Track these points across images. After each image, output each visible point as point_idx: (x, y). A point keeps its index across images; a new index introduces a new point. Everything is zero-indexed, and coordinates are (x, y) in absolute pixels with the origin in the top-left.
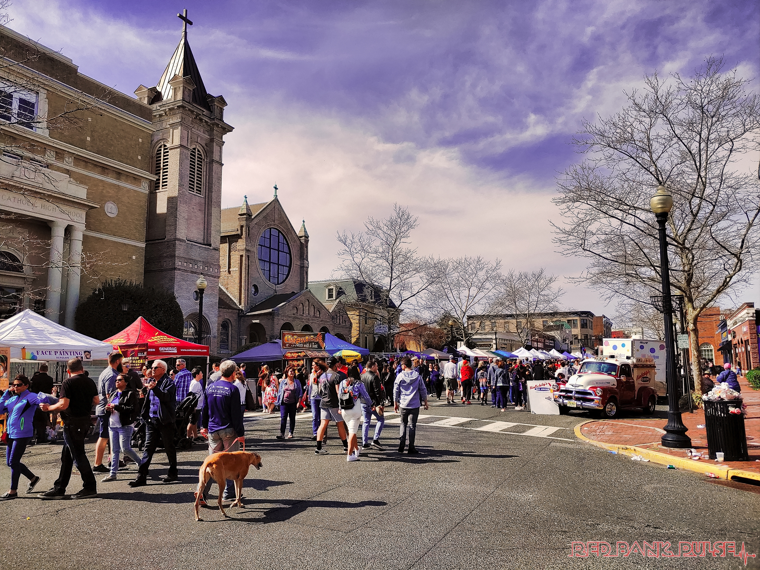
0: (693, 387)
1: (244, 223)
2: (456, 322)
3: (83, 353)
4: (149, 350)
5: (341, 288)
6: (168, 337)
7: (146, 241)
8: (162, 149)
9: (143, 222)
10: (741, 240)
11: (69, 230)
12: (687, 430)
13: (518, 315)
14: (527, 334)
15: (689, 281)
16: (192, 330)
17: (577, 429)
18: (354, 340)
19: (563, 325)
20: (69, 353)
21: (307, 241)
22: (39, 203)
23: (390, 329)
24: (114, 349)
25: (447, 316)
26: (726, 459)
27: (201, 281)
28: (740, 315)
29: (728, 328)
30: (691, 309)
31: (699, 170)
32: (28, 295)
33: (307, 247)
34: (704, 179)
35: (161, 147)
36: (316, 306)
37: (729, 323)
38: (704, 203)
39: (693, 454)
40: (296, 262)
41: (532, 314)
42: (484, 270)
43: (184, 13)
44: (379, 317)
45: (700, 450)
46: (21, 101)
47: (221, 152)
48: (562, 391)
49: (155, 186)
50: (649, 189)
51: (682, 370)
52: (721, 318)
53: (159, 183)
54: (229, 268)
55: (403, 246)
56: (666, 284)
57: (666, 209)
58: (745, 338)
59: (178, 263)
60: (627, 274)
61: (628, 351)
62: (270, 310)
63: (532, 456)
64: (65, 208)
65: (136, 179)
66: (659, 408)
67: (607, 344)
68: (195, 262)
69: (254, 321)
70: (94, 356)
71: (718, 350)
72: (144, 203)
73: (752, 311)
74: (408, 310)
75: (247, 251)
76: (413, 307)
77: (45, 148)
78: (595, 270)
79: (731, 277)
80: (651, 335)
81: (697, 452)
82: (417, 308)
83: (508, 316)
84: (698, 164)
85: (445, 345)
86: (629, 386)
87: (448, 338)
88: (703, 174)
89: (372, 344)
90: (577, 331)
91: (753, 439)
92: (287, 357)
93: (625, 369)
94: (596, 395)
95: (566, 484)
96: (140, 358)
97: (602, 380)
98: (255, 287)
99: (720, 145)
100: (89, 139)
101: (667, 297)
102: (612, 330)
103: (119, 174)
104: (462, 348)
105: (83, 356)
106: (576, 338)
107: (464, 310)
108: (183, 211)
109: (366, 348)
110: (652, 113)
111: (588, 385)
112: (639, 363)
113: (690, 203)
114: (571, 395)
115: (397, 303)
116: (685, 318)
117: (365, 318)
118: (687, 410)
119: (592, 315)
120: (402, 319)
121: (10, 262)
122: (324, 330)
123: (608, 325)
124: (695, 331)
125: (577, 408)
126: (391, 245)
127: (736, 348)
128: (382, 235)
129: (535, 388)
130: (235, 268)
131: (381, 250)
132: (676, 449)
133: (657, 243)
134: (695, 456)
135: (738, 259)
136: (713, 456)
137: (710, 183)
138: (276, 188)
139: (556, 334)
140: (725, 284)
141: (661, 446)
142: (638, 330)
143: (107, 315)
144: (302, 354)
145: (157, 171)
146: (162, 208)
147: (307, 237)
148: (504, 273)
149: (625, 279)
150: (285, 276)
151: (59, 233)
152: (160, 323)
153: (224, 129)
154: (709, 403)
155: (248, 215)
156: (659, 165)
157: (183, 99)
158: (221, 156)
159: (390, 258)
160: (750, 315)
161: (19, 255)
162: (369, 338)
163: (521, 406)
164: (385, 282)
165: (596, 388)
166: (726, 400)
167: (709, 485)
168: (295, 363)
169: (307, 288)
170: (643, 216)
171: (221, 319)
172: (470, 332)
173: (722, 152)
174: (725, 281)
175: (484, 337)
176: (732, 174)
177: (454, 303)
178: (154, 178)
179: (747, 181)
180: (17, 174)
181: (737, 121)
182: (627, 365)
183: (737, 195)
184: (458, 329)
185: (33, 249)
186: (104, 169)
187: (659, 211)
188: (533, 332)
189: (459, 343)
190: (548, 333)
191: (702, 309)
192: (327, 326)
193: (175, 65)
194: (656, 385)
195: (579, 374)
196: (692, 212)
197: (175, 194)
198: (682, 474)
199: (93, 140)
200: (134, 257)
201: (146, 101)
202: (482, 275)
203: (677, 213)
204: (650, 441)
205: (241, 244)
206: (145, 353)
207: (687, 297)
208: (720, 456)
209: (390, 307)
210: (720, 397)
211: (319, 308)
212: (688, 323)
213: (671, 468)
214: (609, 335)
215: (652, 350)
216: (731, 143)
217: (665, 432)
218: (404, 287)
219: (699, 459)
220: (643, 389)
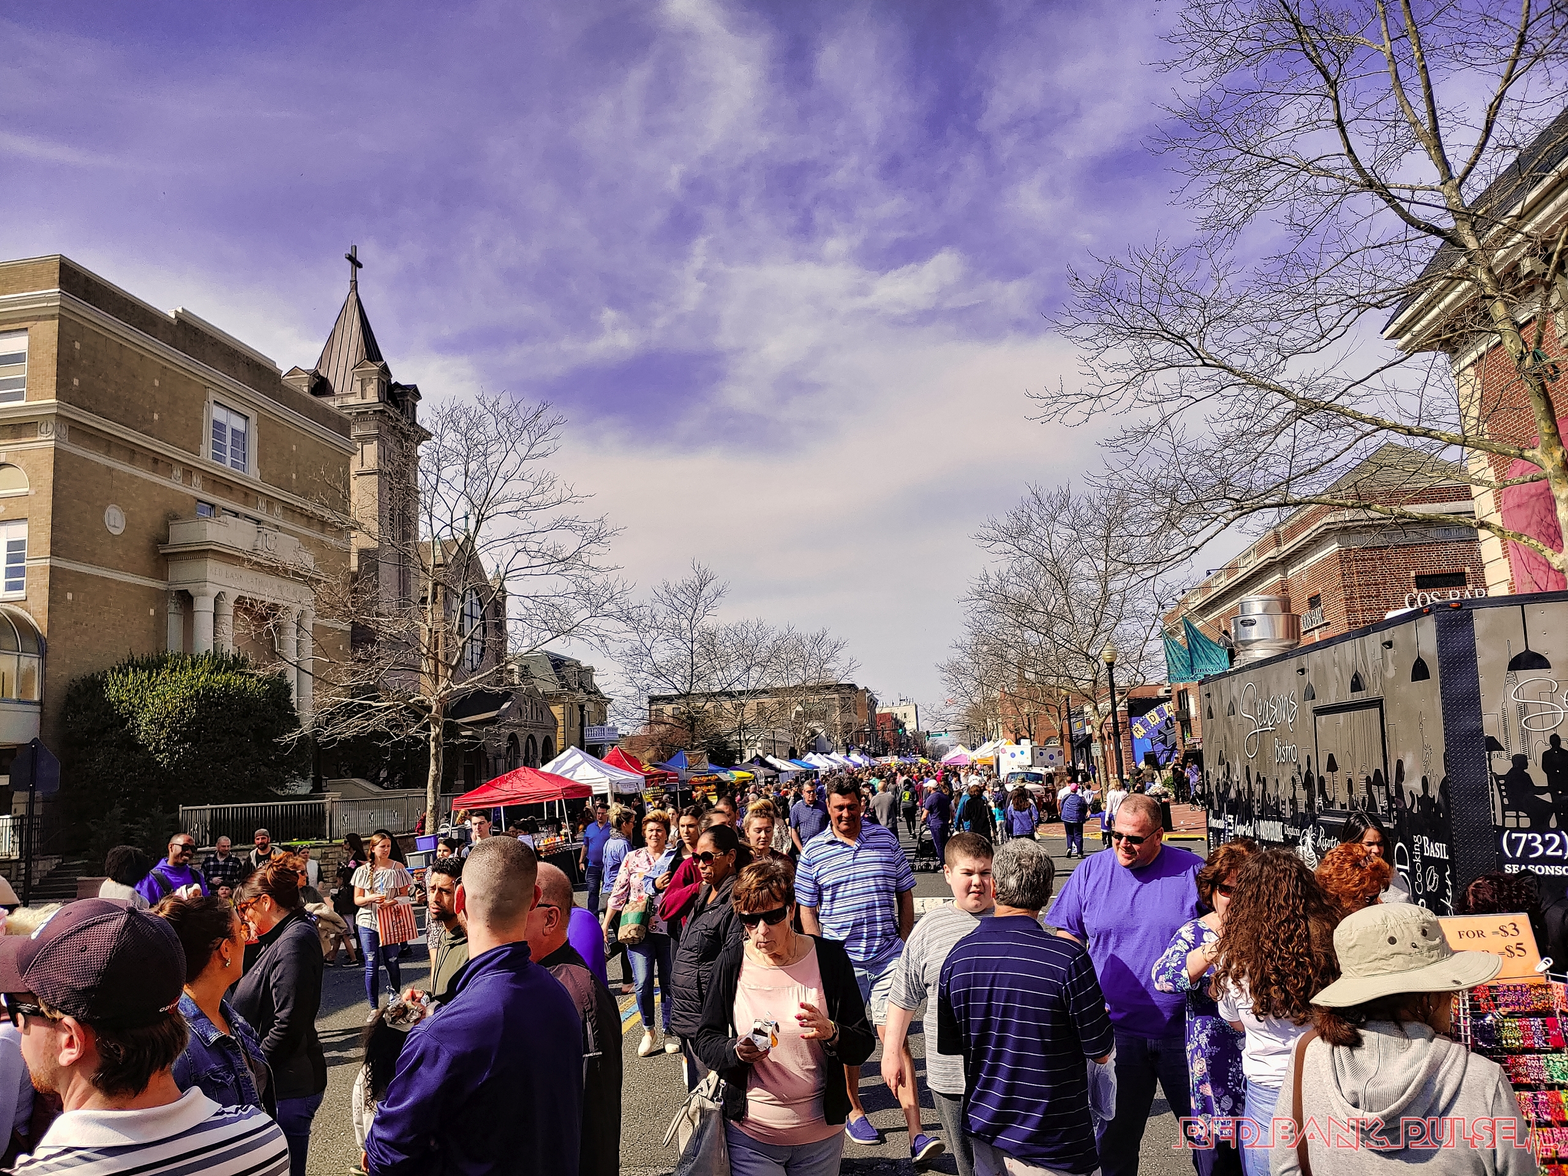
5: (526, 670)
22: (274, 583)
40: (491, 634)
46: (234, 432)
62: (491, 715)
64: (295, 586)
75: (446, 622)
100: (295, 477)
108: (383, 570)
150: (479, 657)
151: (292, 624)
155: (445, 566)
180: (258, 544)
187: (1108, 661)
197: (372, 544)
199: (297, 478)
200: (341, 647)
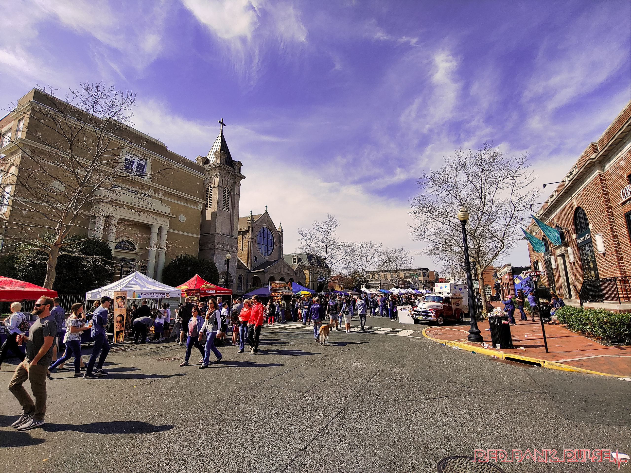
0: (482, 309)
1: (250, 225)
2: (360, 275)
3: (165, 294)
4: (201, 292)
5: (300, 258)
6: (211, 285)
7: (200, 234)
8: (209, 188)
9: (199, 225)
10: (503, 233)
11: (160, 229)
12: (480, 332)
13: (391, 271)
14: (396, 280)
15: (478, 254)
16: (223, 280)
17: (423, 331)
18: (307, 285)
19: (414, 276)
20: (158, 295)
21: (282, 234)
22: (145, 216)
23: (326, 279)
24: (182, 291)
25: (355, 272)
26: (502, 348)
27: (228, 255)
28: (503, 270)
29: (498, 277)
30: (479, 268)
31: (481, 198)
32: (138, 263)
33: (282, 237)
34: (484, 202)
35: (208, 186)
36: (287, 267)
37: (499, 274)
38: (484, 214)
39: (485, 345)
40: (277, 244)
41: (398, 270)
42: (374, 248)
43: (222, 120)
44: (320, 273)
45: (488, 343)
46: (138, 164)
47: (239, 189)
48: (415, 311)
49: (205, 206)
50: (457, 207)
51: (476, 299)
52: (495, 271)
53: (207, 205)
54: (242, 248)
55: (332, 236)
56: (467, 256)
57: (465, 218)
58: (507, 282)
59: (216, 246)
60: (447, 250)
61: (448, 289)
62: (263, 270)
63: (401, 347)
64: (158, 218)
65: (196, 203)
66: (465, 319)
67: (437, 286)
68: (225, 245)
69: (255, 276)
70: (171, 296)
71: (494, 288)
72: (199, 215)
73: (510, 268)
74: (335, 269)
75: (251, 239)
76: (338, 268)
77: (148, 187)
78: (430, 248)
79: (499, 252)
80: (459, 281)
81: (486, 344)
82: (340, 268)
83: (386, 271)
84: (480, 195)
85: (354, 287)
86: (450, 308)
87: (356, 283)
88: (483, 200)
89: (317, 288)
90: (421, 279)
91: (514, 336)
92: (271, 295)
93: (447, 300)
94: (433, 313)
95: (420, 362)
96: (196, 296)
97: (435, 305)
98: (256, 257)
99: (491, 185)
100: (172, 183)
101: (468, 263)
102: (439, 278)
103: (187, 200)
104: (363, 288)
105: (165, 295)
106: (421, 282)
107: (364, 269)
108: (219, 219)
109: (313, 289)
110: (457, 169)
111: (428, 308)
112: (454, 296)
113: (477, 214)
114: (419, 313)
115: (329, 266)
116: (476, 272)
117: (312, 274)
118: (480, 320)
119: (429, 270)
120: (332, 274)
121: (129, 246)
122: (291, 280)
123: (437, 275)
124: (482, 279)
125: (423, 320)
126: (326, 235)
127: (502, 287)
128: (321, 230)
129: (401, 310)
130: (245, 248)
131: (321, 238)
132: (476, 343)
133: (461, 235)
134: (485, 346)
135: (503, 243)
136: (494, 346)
137: (487, 204)
138: (267, 207)
139: (410, 280)
140: (496, 255)
141: (467, 341)
142: (452, 278)
143: (179, 273)
144: (280, 293)
145: (206, 198)
146: (208, 217)
147: (282, 231)
148: (384, 249)
149: (445, 253)
150: (271, 252)
151: (155, 231)
152: (207, 276)
153: (241, 177)
154: (491, 318)
155: (253, 220)
156: (461, 195)
157: (220, 163)
158: (239, 191)
159: (326, 242)
160: (509, 270)
161: (134, 242)
162: (315, 284)
163: (394, 319)
164: (323, 255)
165: (432, 309)
166: (500, 316)
167: (494, 362)
168: (276, 298)
169: (282, 258)
170: (454, 220)
171: (238, 274)
172: (367, 280)
173: (492, 189)
174: (496, 254)
175: (374, 282)
176: (497, 200)
177: (359, 265)
178: (205, 202)
179: (505, 203)
180: (134, 200)
181: (500, 173)
182: (448, 297)
183: (500, 210)
184: (361, 278)
185: (141, 239)
186: (179, 198)
187: (462, 219)
188: (399, 279)
189: (361, 286)
190: (407, 280)
191: (485, 268)
192: (293, 278)
193: (217, 146)
194: (463, 307)
195: (424, 302)
196: (478, 219)
197: (216, 210)
198: (479, 356)
199: (174, 183)
200: (194, 243)
201: (201, 164)
202: (373, 250)
203: (470, 220)
204: (462, 338)
205: (248, 235)
206: (199, 293)
207: (477, 262)
208: (498, 346)
209: (325, 267)
210: (497, 315)
211: (289, 268)
212: (478, 275)
213: (473, 353)
214: (438, 281)
215: (461, 289)
216: (496, 184)
217: (469, 333)
218: (333, 257)
219: (488, 348)
220: (457, 310)
